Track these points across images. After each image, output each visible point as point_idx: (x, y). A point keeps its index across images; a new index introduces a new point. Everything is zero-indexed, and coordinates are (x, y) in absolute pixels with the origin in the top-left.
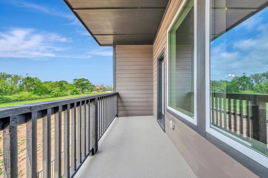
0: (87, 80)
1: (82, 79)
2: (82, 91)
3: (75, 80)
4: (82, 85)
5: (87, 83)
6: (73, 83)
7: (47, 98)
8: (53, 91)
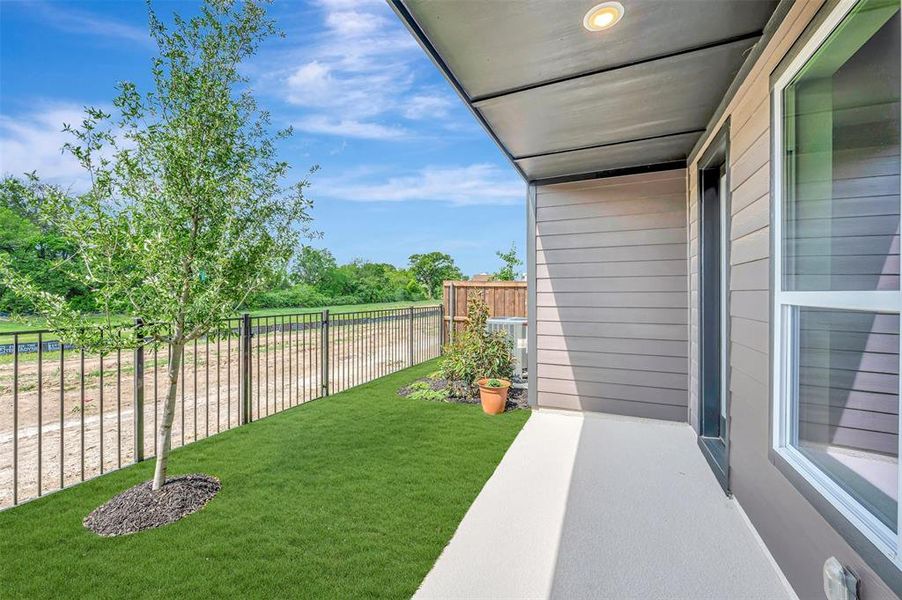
0: (447, 258)
1: (433, 254)
2: (433, 293)
3: (414, 257)
4: (434, 272)
5: (448, 267)
6: (409, 267)
7: (346, 304)
8: (362, 287)
